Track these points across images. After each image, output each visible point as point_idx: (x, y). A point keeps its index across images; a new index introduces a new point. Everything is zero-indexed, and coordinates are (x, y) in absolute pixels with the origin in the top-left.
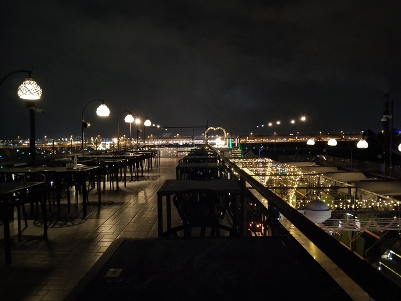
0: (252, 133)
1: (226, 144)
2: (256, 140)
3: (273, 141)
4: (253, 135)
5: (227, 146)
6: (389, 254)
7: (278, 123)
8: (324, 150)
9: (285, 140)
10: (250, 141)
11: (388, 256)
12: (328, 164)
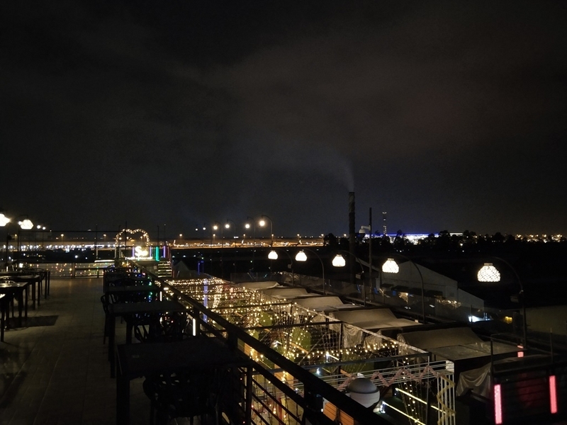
0: (181, 235)
1: (148, 256)
2: (187, 245)
3: (210, 246)
4: (183, 238)
5: (151, 258)
6: (382, 406)
7: (227, 226)
8: (289, 266)
9: (227, 245)
10: (178, 246)
11: (381, 409)
12: (294, 285)
